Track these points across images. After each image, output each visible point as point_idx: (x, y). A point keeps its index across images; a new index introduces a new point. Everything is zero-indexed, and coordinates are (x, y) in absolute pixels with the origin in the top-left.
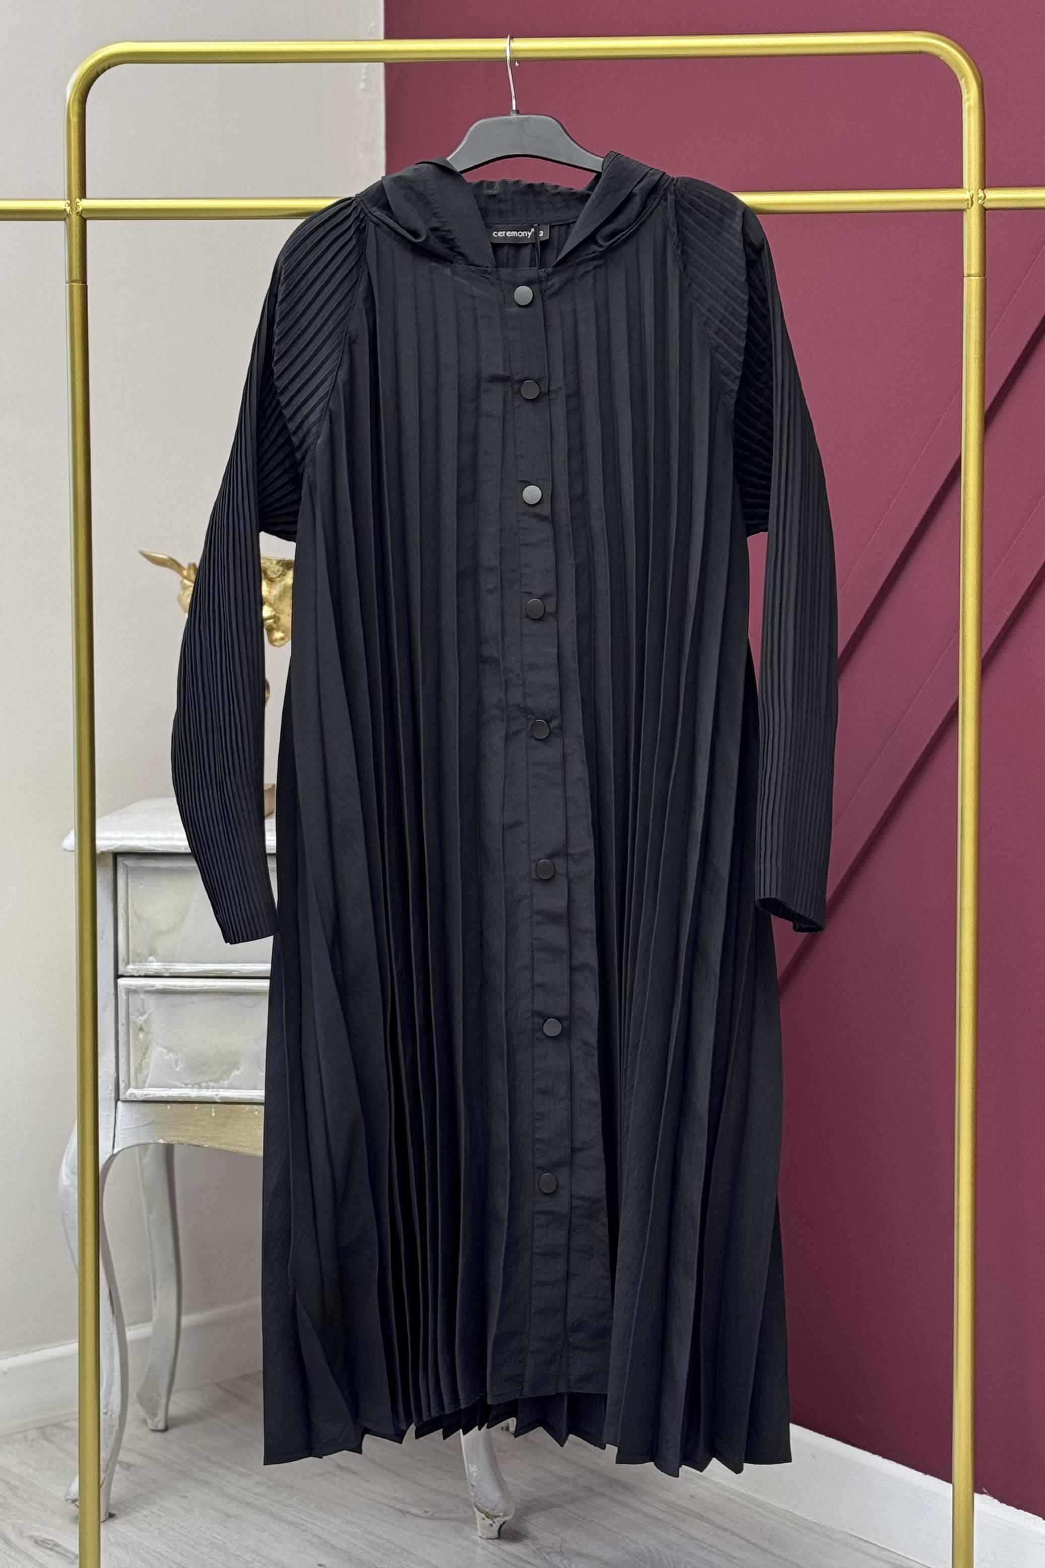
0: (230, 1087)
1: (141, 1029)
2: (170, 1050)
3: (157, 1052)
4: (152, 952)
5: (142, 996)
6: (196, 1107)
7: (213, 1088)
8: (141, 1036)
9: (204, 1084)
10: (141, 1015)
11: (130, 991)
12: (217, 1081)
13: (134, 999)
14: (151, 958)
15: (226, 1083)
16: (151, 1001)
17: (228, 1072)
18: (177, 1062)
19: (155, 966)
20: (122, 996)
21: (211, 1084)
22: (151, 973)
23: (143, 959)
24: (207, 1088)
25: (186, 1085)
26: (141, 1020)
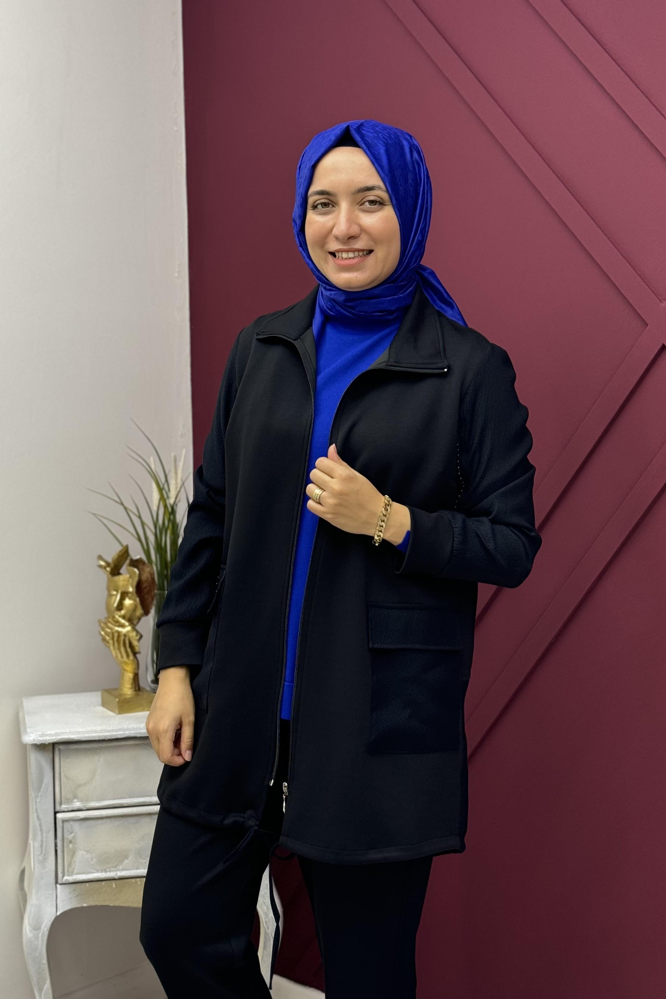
0: (124, 869)
1: (71, 842)
2: (88, 852)
3: (80, 854)
4: (75, 797)
5: (71, 823)
6: (104, 883)
7: (113, 871)
8: (71, 846)
9: (108, 870)
10: (71, 833)
11: (64, 821)
12: (116, 867)
13: (66, 825)
14: (75, 800)
15: (121, 867)
16: (76, 825)
17: (122, 861)
18: (92, 859)
19: (77, 804)
20: (59, 824)
21: (112, 869)
22: (75, 808)
23: (69, 801)
24: (110, 872)
25: (98, 871)
26: (70, 837)
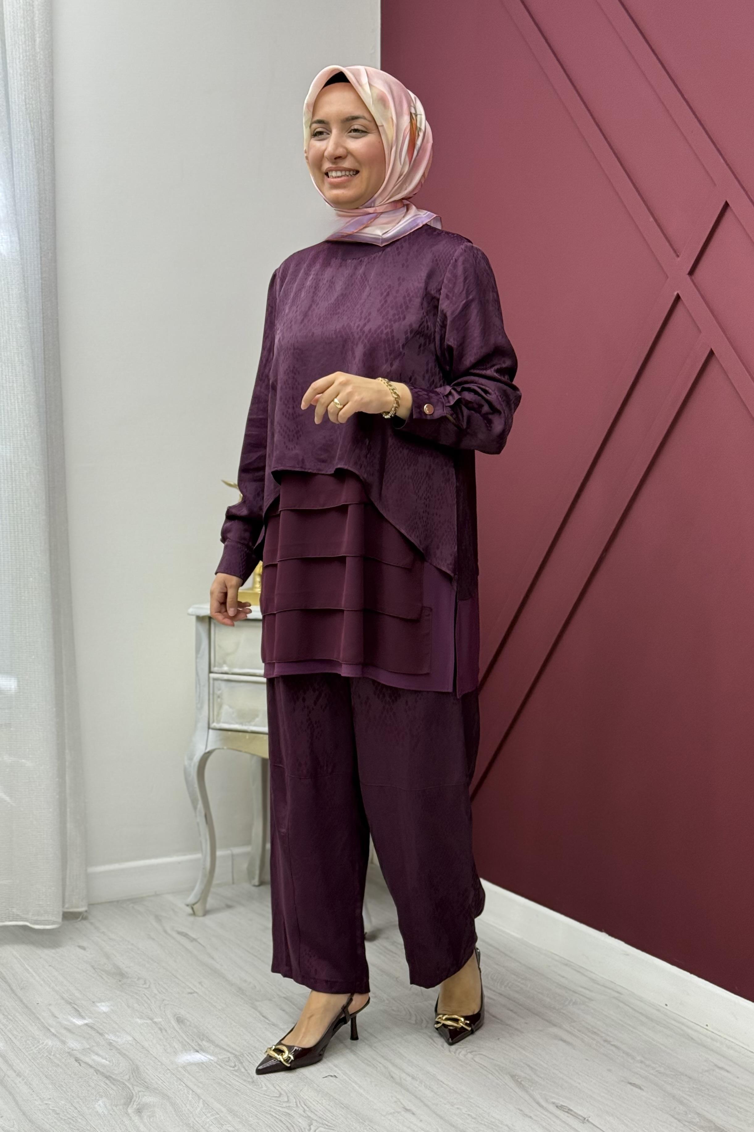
0: (255, 725)
1: (219, 697)
2: (230, 707)
3: (225, 708)
4: (225, 662)
5: (220, 682)
6: (241, 734)
7: (248, 725)
8: (219, 700)
9: (244, 724)
10: (219, 690)
11: (215, 679)
12: (249, 722)
13: (216, 683)
14: (225, 665)
15: (253, 723)
16: (223, 684)
17: (253, 719)
18: (234, 713)
19: (225, 669)
20: (211, 681)
21: (247, 723)
22: (224, 672)
23: (221, 666)
24: (246, 725)
25: (237, 723)
26: (219, 692)
